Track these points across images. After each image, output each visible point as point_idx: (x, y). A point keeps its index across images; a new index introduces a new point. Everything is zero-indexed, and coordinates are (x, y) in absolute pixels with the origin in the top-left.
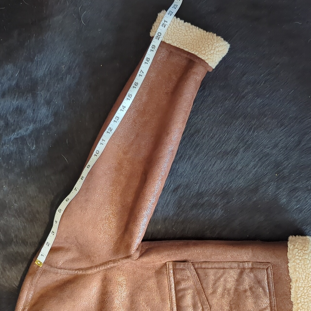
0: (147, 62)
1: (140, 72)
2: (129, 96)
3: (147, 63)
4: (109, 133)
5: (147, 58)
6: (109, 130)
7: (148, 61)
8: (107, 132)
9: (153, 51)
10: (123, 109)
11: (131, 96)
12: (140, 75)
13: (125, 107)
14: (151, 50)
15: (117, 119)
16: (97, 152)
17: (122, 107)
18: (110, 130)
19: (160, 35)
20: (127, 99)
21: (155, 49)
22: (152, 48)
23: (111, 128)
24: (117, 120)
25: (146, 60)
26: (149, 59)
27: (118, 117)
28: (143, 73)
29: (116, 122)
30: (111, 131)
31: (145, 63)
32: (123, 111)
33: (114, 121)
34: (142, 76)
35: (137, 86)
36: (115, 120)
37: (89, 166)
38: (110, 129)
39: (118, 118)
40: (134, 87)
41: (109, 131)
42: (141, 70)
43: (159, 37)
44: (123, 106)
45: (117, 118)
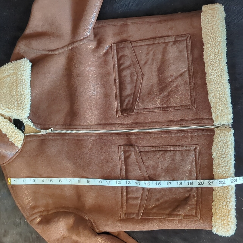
1: (169, 182)
2: (148, 184)
3: (178, 185)
4: (117, 183)
7: (180, 184)
9: (189, 185)
10: (138, 184)
11: (149, 184)
12: (167, 183)
14: (189, 182)
16: (101, 182)
17: (138, 183)
19: (202, 184)
20: (146, 183)
23: (120, 182)
26: (182, 184)
27: (130, 183)
28: (170, 185)
29: (127, 184)
30: (119, 183)
31: (178, 183)
32: (136, 184)
34: (167, 185)
36: (127, 182)
38: (119, 182)
40: (156, 183)
42: (171, 183)
43: (200, 184)
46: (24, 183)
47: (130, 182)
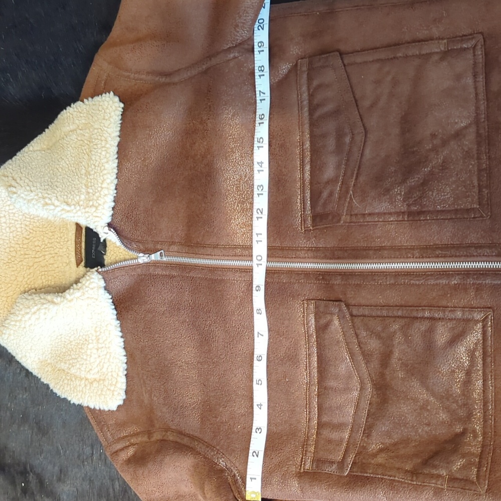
0: (261, 73)
1: (260, 95)
2: (260, 142)
3: (263, 75)
4: (261, 218)
5: (259, 67)
6: (258, 213)
7: (263, 71)
8: (258, 218)
9: (263, 51)
10: (261, 166)
12: (261, 100)
13: (262, 163)
14: (259, 51)
15: (260, 190)
16: (259, 258)
17: (258, 166)
18: (260, 213)
20: (258, 147)
21: (264, 46)
22: (260, 47)
23: (259, 209)
24: (262, 190)
25: (260, 71)
26: (263, 66)
27: (262, 185)
28: (264, 93)
29: (262, 194)
30: (262, 213)
31: (260, 76)
32: (263, 171)
33: (258, 194)
34: (264, 100)
35: (264, 119)
37: (258, 286)
38: (259, 211)
39: (262, 187)
40: (260, 124)
41: (260, 215)
42: (260, 91)
43: (262, 26)
44: (258, 163)
45: (259, 187)
46: (259, 456)
47: (258, 186)
